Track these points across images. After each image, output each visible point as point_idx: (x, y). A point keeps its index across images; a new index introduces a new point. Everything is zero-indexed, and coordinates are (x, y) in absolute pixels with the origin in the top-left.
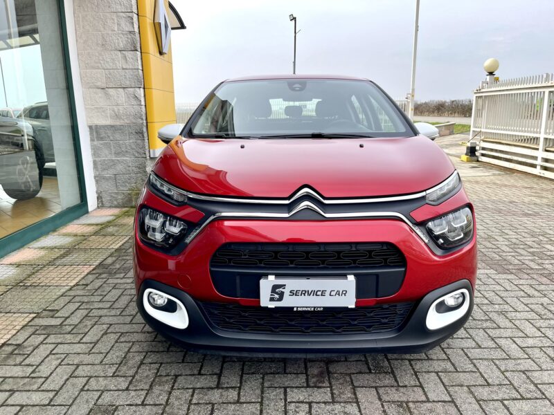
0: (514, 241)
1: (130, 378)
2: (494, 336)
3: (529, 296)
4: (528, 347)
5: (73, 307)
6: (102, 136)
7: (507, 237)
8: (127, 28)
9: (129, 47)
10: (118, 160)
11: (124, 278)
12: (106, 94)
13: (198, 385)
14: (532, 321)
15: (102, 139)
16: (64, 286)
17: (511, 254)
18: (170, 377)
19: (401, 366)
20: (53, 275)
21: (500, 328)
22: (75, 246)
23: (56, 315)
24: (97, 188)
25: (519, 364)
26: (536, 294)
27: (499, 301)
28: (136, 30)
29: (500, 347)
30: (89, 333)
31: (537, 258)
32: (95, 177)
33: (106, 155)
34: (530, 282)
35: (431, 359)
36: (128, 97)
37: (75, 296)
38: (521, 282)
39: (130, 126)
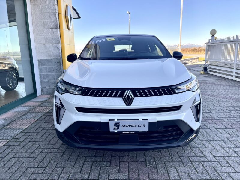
0: (218, 109)
1: (44, 168)
2: (203, 151)
3: (221, 134)
4: (217, 156)
5: (25, 137)
7: (216, 107)
8: (54, 19)
9: (55, 27)
10: (50, 74)
11: (48, 125)
12: (45, 46)
13: (73, 172)
14: (221, 145)
15: (43, 65)
16: (22, 128)
17: (216, 115)
18: (61, 168)
19: (161, 164)
20: (19, 123)
21: (206, 147)
22: (30, 111)
23: (18, 141)
24: (41, 86)
25: (212, 164)
26: (225, 133)
27: (208, 136)
28: (58, 19)
29: (205, 156)
30: (30, 149)
31: (227, 117)
32: (40, 82)
33: (45, 72)
34: (223, 127)
35: (174, 161)
36: (54, 48)
37: (26, 133)
38: (219, 127)
39: (55, 60)
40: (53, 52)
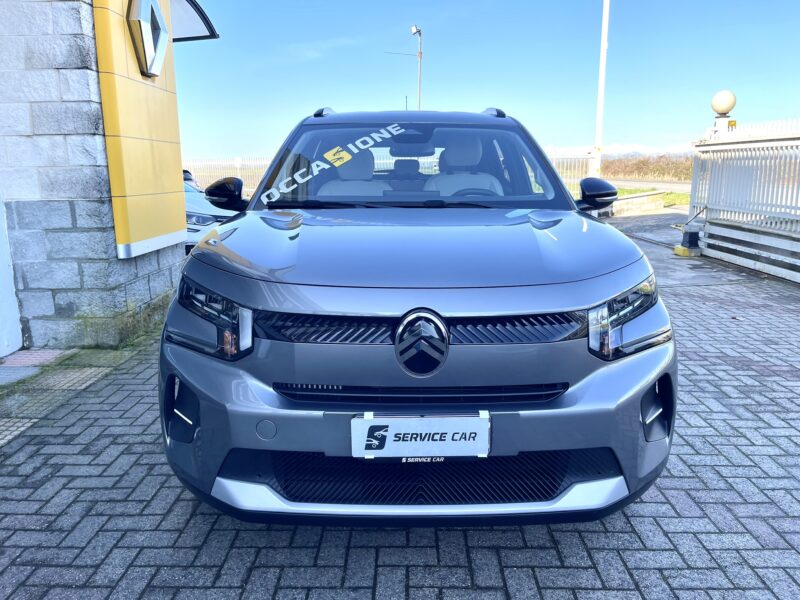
6: (27, 220)
9: (73, 61)
12: (35, 146)
15: (27, 226)
24: (21, 313)
32: (17, 294)
33: (37, 254)
36: (73, 152)
40: (67, 171)
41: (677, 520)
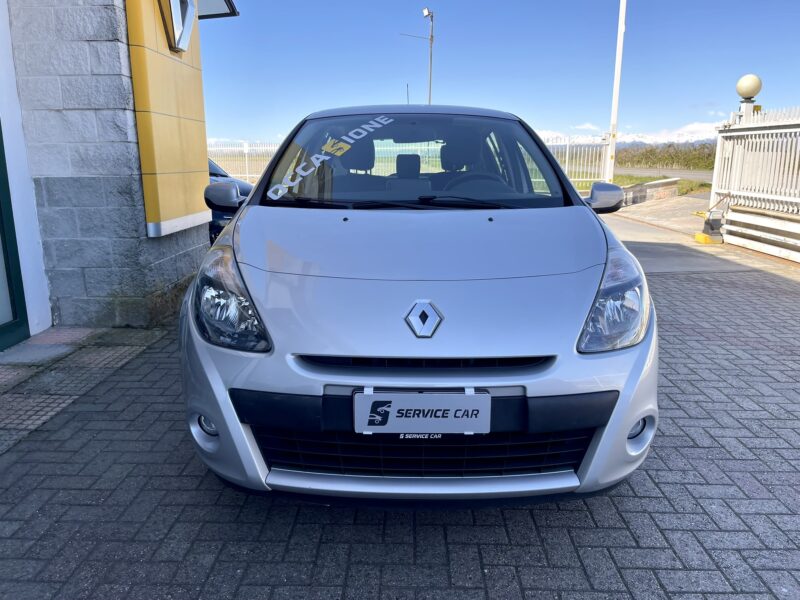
6: (57, 197)
9: (104, 33)
10: (87, 242)
12: (65, 121)
15: (57, 203)
24: (51, 292)
32: (47, 271)
33: (65, 233)
36: (103, 127)
39: (108, 180)
40: (96, 147)
41: (747, 502)
